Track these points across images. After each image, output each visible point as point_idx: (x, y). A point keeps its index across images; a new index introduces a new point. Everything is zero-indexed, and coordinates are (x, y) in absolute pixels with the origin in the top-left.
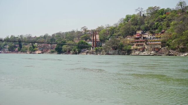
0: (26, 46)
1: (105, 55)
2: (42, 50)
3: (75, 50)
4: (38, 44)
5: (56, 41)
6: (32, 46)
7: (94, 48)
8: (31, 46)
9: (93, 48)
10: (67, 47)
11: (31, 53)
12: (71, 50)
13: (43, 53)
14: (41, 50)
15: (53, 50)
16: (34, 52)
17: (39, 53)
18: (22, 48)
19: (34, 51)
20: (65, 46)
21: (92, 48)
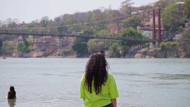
0: (10, 43)
1: (184, 57)
2: (45, 50)
3: (115, 49)
4: (34, 38)
5: (69, 30)
6: (23, 42)
7: (157, 43)
8: (20, 42)
9: (154, 43)
10: (97, 42)
11: (21, 56)
12: (107, 49)
13: (46, 56)
14: (42, 50)
15: (67, 50)
16: (27, 55)
17: (37, 57)
18: (3, 47)
19: (28, 51)
20: (92, 40)
21: (151, 44)
